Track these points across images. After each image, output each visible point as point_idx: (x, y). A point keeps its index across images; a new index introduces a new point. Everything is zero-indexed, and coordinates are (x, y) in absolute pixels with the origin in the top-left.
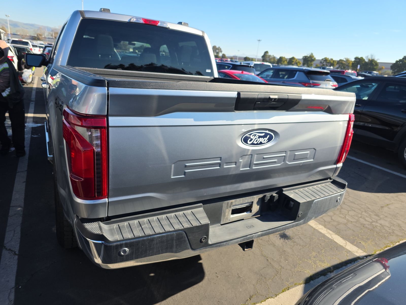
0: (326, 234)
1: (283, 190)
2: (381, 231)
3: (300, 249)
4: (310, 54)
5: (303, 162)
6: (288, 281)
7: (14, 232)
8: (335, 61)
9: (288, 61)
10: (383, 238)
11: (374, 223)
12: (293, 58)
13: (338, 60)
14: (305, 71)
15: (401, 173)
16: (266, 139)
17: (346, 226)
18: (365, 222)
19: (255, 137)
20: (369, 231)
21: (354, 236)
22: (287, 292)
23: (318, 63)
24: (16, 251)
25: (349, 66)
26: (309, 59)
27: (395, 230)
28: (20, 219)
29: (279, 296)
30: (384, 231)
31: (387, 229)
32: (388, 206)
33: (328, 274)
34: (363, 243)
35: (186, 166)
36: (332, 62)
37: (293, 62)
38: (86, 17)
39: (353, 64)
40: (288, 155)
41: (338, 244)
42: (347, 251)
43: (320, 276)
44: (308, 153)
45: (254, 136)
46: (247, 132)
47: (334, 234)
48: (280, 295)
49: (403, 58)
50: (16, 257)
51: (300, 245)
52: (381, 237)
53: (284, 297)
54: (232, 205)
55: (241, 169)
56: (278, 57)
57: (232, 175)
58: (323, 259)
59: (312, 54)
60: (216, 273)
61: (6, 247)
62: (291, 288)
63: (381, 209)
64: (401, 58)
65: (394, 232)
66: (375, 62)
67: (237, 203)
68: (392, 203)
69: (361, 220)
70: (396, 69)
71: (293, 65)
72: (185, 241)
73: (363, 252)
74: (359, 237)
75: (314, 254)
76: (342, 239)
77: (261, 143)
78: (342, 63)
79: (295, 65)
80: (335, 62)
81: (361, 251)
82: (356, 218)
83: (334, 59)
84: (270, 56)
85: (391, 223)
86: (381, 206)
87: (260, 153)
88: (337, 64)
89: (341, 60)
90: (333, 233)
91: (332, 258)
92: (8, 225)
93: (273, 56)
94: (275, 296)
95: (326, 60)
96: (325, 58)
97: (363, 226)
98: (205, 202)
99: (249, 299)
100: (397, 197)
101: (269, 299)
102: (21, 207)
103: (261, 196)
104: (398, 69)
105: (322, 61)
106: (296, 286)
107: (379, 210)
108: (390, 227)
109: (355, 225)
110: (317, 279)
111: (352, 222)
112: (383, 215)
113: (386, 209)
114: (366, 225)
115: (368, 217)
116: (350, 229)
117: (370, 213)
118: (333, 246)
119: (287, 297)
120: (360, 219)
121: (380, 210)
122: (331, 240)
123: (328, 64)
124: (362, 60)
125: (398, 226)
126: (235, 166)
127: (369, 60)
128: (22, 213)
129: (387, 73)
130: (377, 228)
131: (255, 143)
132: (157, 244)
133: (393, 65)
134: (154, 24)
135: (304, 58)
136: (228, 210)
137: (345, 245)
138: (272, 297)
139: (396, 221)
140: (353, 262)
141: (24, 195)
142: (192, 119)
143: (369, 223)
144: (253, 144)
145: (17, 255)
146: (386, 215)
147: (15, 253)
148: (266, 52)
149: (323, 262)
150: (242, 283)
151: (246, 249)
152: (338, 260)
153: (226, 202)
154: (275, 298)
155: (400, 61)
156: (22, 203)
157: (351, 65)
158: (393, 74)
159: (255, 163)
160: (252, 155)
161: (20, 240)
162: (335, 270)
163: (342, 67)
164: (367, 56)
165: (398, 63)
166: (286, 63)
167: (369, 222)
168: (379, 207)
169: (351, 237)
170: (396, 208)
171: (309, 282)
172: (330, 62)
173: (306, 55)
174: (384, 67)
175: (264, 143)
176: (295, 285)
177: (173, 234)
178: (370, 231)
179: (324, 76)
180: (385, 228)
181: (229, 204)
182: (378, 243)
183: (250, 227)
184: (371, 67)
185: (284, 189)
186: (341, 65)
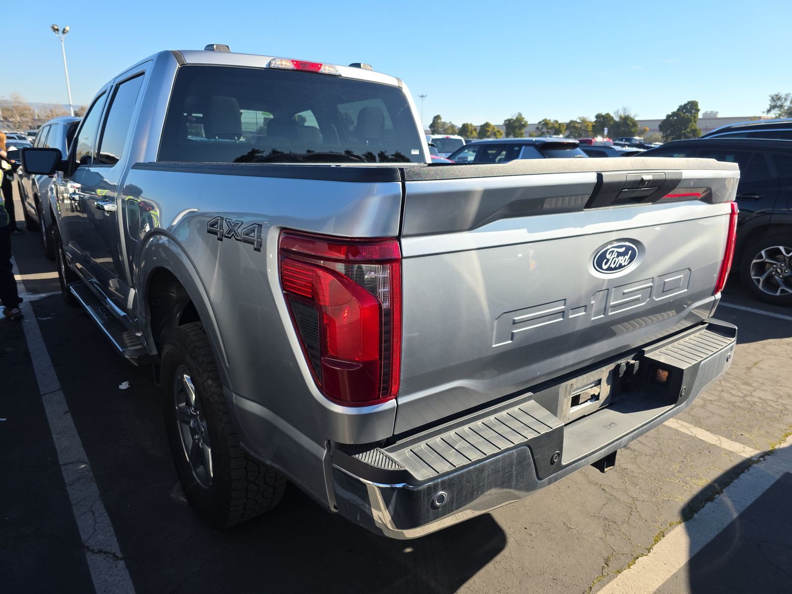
0: (679, 429)
1: (644, 351)
2: (765, 409)
3: (649, 462)
4: (517, 114)
5: (675, 295)
6: (656, 522)
7: (94, 514)
8: (563, 124)
9: (478, 131)
10: (773, 422)
11: (748, 398)
12: (487, 125)
13: (568, 121)
14: (537, 144)
15: (751, 307)
16: (627, 257)
17: (706, 409)
18: (733, 399)
19: (613, 256)
20: (746, 412)
21: (727, 426)
22: (663, 540)
23: (533, 130)
24: (115, 551)
25: (588, 131)
26: (517, 124)
27: (786, 405)
28: (94, 488)
29: (654, 550)
30: (769, 409)
31: (774, 404)
32: (757, 366)
33: (716, 497)
34: (747, 435)
35: (514, 322)
36: (557, 126)
37: (488, 131)
38: (187, 64)
39: (594, 127)
40: (656, 285)
41: (706, 442)
42: (728, 453)
43: (705, 504)
44: (681, 278)
45: (611, 253)
46: (601, 248)
47: (691, 426)
48: (655, 547)
49: (678, 110)
50: (122, 564)
51: (646, 455)
52: (771, 421)
53: (662, 550)
54: (573, 389)
55: (593, 319)
56: (459, 125)
57: (578, 331)
58: (695, 473)
59: (520, 115)
60: (526, 528)
61: (90, 548)
62: (667, 534)
63: (747, 371)
64: (675, 110)
65: (787, 409)
66: (631, 121)
67: (579, 385)
68: (760, 359)
69: (726, 395)
70: (668, 129)
71: (488, 137)
72: (529, 464)
73: (753, 450)
74: (735, 426)
75: (676, 466)
76: (709, 433)
77: (621, 266)
78: (574, 127)
79: (493, 136)
80: (563, 126)
81: (750, 449)
82: (716, 393)
83: (560, 122)
84: (444, 123)
85: (775, 394)
86: (747, 368)
87: (619, 284)
88: (566, 129)
89: (572, 122)
90: (689, 424)
91: (709, 469)
92: (73, 502)
93: (450, 123)
94: (647, 552)
95: (545, 123)
96: (544, 120)
97: (734, 406)
98: (535, 389)
99: (606, 566)
100: (764, 347)
101: (640, 558)
102: (83, 463)
103: (612, 366)
104: (672, 129)
105: (540, 127)
106: (674, 528)
107: (746, 373)
108: (777, 401)
109: (720, 406)
110: (702, 509)
111: (711, 401)
112: (756, 381)
113: (755, 370)
114: (738, 404)
115: (733, 389)
116: (715, 414)
117: (733, 381)
118: (701, 449)
119: (667, 550)
120: (722, 394)
121: (748, 374)
122: (692, 438)
123: (550, 131)
124: (609, 119)
125: (789, 397)
126: (584, 313)
127: (621, 118)
128: (92, 475)
129: (653, 138)
130: (757, 406)
131: (613, 266)
132: (488, 476)
133: (662, 122)
134: (313, 69)
135: (507, 122)
136: (566, 399)
137: (719, 442)
138: (643, 555)
139: (781, 390)
140: (747, 470)
141: (78, 437)
142: (525, 230)
143: (741, 400)
144: (610, 269)
145: (121, 559)
146: (761, 381)
147: (114, 555)
148: (437, 118)
149: (698, 477)
150: (579, 538)
151: (606, 469)
152: (720, 470)
153: (564, 384)
154: (649, 554)
155: (674, 114)
156: (81, 453)
157: (591, 129)
158: (665, 139)
159: (612, 304)
160: (608, 289)
161: (112, 528)
162: (723, 488)
163: (576, 134)
164: (616, 111)
165: (671, 118)
166: (475, 134)
167: (739, 396)
168: (743, 369)
169: (723, 427)
170: (772, 366)
171: (692, 517)
172: (553, 127)
173: (510, 117)
174: (647, 129)
175: (625, 266)
176: (670, 525)
177: (513, 453)
178: (748, 412)
179: (568, 150)
180: (769, 403)
181: (568, 387)
182: (769, 431)
183: (610, 425)
184: (626, 129)
185: (646, 349)
186: (574, 131)
